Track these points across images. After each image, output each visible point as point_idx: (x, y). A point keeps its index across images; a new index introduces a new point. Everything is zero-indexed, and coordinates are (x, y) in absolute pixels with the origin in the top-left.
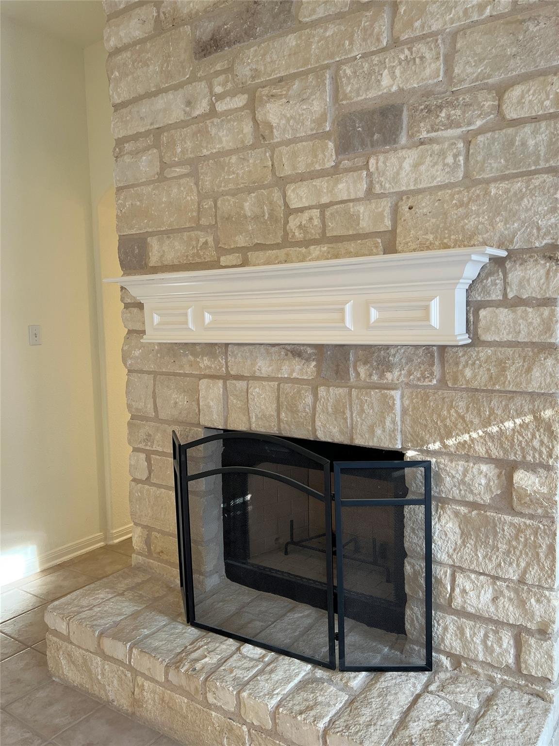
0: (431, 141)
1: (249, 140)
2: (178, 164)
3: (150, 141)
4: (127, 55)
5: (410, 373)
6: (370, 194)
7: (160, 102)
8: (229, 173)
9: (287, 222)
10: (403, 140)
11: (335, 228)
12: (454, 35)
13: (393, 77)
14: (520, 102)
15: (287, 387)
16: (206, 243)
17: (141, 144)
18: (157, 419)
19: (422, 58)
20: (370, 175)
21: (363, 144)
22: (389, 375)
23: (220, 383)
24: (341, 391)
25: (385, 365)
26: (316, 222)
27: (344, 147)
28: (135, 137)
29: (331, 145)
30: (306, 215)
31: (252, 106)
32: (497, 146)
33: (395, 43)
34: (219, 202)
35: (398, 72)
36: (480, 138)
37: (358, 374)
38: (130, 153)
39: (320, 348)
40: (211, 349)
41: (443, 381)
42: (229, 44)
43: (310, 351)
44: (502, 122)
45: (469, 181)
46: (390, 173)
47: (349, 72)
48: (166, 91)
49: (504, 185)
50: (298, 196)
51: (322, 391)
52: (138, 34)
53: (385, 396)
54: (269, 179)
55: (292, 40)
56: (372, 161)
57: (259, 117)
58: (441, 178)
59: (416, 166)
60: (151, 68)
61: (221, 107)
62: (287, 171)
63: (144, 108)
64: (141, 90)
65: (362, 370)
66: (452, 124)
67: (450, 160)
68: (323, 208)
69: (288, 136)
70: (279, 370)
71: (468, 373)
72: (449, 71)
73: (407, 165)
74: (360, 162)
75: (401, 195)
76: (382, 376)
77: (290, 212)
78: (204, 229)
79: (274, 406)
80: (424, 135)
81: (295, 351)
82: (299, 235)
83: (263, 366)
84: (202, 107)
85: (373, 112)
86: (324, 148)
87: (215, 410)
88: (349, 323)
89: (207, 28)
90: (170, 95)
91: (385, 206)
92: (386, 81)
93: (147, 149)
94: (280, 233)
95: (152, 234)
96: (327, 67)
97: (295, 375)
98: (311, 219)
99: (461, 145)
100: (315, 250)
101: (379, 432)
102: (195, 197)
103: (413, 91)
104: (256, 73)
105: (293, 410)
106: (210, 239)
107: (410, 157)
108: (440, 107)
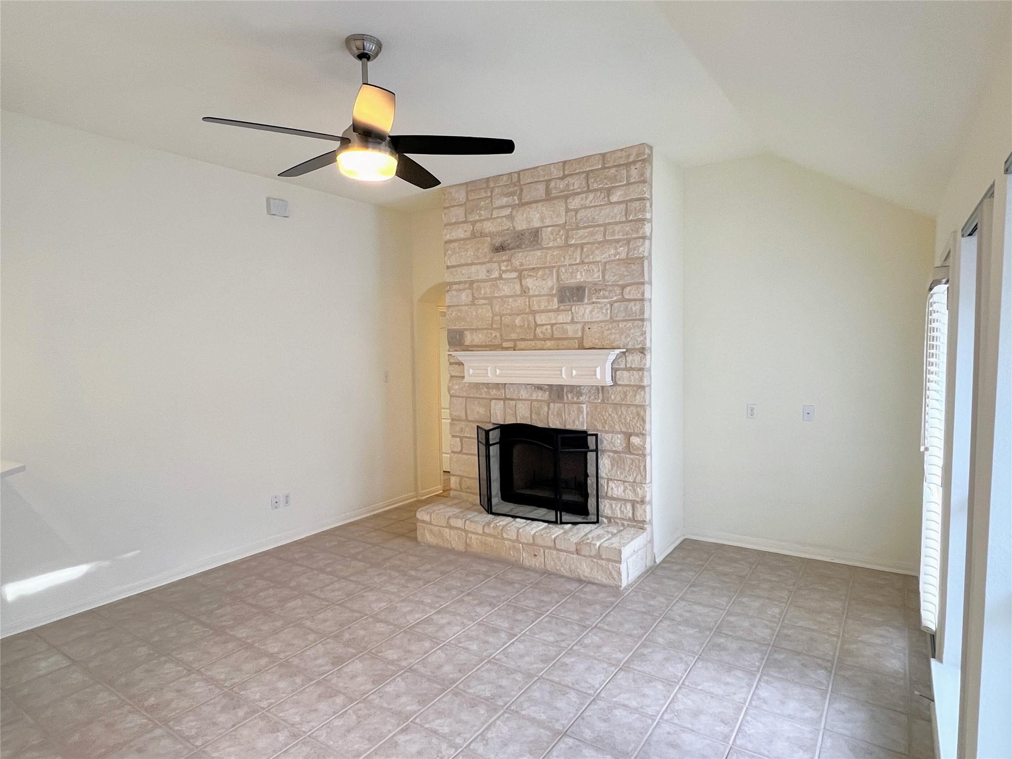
0: (597, 303)
1: (518, 293)
2: (482, 298)
3: (467, 286)
4: (456, 244)
5: (590, 397)
6: (573, 322)
7: (473, 269)
8: (508, 305)
9: (535, 330)
10: (586, 301)
11: (557, 334)
12: (606, 263)
13: (582, 276)
14: (629, 293)
15: (535, 403)
16: (496, 336)
17: (462, 286)
18: (467, 420)
19: (593, 270)
20: (572, 313)
21: (569, 301)
22: (581, 398)
23: (502, 402)
24: (561, 405)
25: (580, 394)
26: (549, 331)
27: (561, 301)
28: (459, 283)
29: (556, 299)
30: (545, 327)
31: (520, 278)
32: (622, 308)
33: (582, 263)
34: (503, 318)
35: (583, 274)
36: (616, 304)
37: (568, 397)
38: (456, 290)
39: (551, 386)
40: (497, 386)
41: (603, 400)
42: (509, 249)
43: (546, 387)
44: (624, 300)
45: (612, 320)
46: (581, 313)
47: (563, 270)
48: (476, 264)
49: (625, 323)
50: (541, 319)
51: (552, 405)
52: (462, 236)
53: (579, 407)
54: (527, 310)
55: (539, 253)
56: (573, 308)
57: (524, 283)
58: (601, 318)
59: (591, 312)
60: (469, 253)
61: (504, 276)
62: (536, 308)
63: (465, 270)
64: (463, 262)
65: (570, 396)
66: (605, 297)
67: (604, 311)
68: (552, 325)
69: (537, 293)
70: (531, 395)
71: (613, 397)
72: (603, 276)
73: (587, 311)
74: (568, 308)
75: (585, 323)
76: (578, 398)
77: (537, 325)
78: (495, 329)
79: (529, 412)
80: (594, 300)
81: (539, 387)
82: (541, 336)
83: (524, 394)
84: (496, 275)
85: (573, 288)
86: (553, 300)
87: (499, 414)
88: (564, 376)
89: (498, 241)
90: (479, 267)
91: (579, 327)
92: (579, 276)
93: (464, 289)
94: (533, 334)
95: (466, 329)
96: (554, 267)
97: (539, 398)
98: (547, 329)
99: (609, 305)
100: (549, 344)
101: (577, 422)
102: (490, 314)
103: (590, 282)
104: (522, 264)
105: (538, 414)
106: (498, 335)
107: (589, 308)
108: (600, 290)
